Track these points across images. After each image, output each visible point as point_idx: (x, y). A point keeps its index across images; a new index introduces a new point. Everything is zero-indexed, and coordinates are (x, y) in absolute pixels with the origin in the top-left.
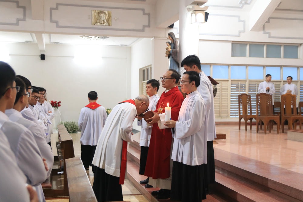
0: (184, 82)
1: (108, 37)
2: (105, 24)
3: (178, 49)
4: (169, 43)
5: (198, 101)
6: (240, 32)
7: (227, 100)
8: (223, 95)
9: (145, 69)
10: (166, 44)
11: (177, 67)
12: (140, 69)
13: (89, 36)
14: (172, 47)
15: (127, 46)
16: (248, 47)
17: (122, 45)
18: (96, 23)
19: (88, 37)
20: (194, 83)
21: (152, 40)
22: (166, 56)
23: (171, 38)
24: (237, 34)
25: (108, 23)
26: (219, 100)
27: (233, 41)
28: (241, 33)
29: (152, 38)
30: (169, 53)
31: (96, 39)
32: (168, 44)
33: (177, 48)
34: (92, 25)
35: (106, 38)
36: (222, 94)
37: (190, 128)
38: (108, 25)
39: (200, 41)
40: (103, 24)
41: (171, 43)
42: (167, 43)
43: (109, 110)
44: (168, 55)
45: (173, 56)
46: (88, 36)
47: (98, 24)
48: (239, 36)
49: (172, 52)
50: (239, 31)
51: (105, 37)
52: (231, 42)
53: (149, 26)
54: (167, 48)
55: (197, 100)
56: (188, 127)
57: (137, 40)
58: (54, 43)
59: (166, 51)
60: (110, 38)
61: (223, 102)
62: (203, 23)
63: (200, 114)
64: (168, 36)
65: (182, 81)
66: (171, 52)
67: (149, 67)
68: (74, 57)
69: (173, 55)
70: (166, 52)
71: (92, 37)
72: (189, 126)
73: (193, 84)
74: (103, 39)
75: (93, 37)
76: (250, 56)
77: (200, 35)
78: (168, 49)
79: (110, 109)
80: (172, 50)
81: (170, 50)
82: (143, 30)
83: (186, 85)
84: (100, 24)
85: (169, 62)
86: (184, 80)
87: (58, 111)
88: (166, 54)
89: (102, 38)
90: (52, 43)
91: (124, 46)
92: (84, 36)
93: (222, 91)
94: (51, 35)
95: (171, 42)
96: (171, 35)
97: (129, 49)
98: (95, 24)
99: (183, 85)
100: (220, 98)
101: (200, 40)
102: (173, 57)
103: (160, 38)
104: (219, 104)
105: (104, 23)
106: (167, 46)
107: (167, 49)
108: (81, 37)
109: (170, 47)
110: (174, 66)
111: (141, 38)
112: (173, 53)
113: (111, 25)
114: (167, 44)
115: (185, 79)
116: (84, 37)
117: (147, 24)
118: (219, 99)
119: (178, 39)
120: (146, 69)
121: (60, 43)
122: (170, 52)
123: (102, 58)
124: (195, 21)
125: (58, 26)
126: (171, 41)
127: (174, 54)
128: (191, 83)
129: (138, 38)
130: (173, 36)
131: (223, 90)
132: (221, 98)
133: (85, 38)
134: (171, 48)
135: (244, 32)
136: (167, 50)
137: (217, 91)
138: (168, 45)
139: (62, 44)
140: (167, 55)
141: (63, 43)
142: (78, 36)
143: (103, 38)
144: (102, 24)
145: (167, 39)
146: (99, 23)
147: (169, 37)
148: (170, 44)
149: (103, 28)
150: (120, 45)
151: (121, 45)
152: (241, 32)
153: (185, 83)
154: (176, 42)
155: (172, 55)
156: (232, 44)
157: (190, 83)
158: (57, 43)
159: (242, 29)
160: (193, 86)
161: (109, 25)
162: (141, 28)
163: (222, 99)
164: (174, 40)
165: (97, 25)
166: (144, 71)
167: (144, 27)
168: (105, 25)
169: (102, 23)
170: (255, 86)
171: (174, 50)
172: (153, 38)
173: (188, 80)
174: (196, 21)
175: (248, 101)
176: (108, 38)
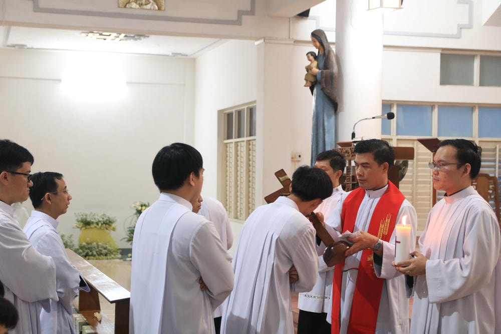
0: (444, 165)
1: (146, 35)
2: (149, 6)
3: (335, 69)
4: (312, 55)
5: (483, 213)
6: (461, 28)
7: (429, 185)
8: (419, 174)
9: (234, 110)
10: (306, 57)
11: (333, 112)
12: (220, 112)
13: (104, 34)
14: (322, 65)
15: (187, 55)
16: (477, 63)
17: (175, 54)
18: (129, 2)
19: (101, 34)
20: (469, 169)
21: (258, 45)
22: (305, 86)
23: (318, 44)
24: (455, 31)
25: (157, 5)
26: (410, 185)
27: (443, 49)
28: (463, 30)
29: (257, 39)
30: (312, 79)
31: (118, 39)
32: (312, 58)
33: (333, 68)
34: (119, 7)
35: (141, 38)
36: (417, 172)
37: (467, 278)
38: (157, 8)
39: (385, 49)
40: (145, 7)
41: (317, 55)
42: (310, 55)
43: (145, 205)
44: (312, 82)
45: (324, 86)
46: (101, 32)
47: (133, 7)
48: (458, 38)
49: (322, 77)
50: (458, 25)
51: (139, 35)
52: (441, 51)
53: (252, 12)
54: (309, 66)
55: (480, 210)
56: (464, 277)
57: (215, 43)
58: (14, 46)
59: (306, 73)
60: (152, 37)
61: (419, 191)
62: (397, 8)
63: (489, 245)
64: (309, 38)
65: (439, 161)
66: (319, 77)
67: (245, 107)
68: (60, 80)
69: (324, 84)
70: (306, 75)
71: (110, 35)
72: (466, 273)
73: (466, 171)
74: (136, 39)
75: (114, 35)
76: (482, 83)
77: (384, 34)
78: (311, 70)
79: (147, 204)
80: (322, 73)
81: (316, 70)
82: (238, 22)
83: (448, 173)
84: (138, 6)
85: (313, 99)
86: (444, 159)
87: (23, 208)
88: (305, 80)
89: (134, 37)
90: (8, 46)
91: (180, 56)
92: (93, 33)
93: (418, 166)
94: (13, 28)
95: (316, 51)
96: (318, 36)
97: (190, 63)
98: (127, 6)
99: (440, 172)
100: (412, 181)
101: (385, 46)
102: (322, 89)
103: (276, 39)
104: (412, 194)
105: (146, 5)
106: (310, 62)
107: (308, 69)
108: (84, 35)
109: (315, 63)
110: (326, 111)
111: (223, 40)
112: (324, 80)
113: (163, 9)
114: (308, 57)
115: (446, 156)
116: (91, 34)
117: (247, 7)
118: (412, 183)
119: (333, 43)
120: (236, 111)
121: (29, 46)
122: (315, 76)
123: (128, 83)
124: (379, 6)
125: (37, 9)
126: (318, 50)
127: (326, 82)
128: (462, 170)
129: (217, 39)
130: (322, 39)
131: (419, 163)
132: (414, 182)
133: (93, 37)
134: (318, 67)
135: (469, 27)
136: (307, 71)
137: (409, 166)
138: (310, 60)
139: (32, 48)
140: (309, 84)
141: (35, 47)
142: (77, 33)
143: (136, 37)
144: (142, 7)
145: (293, 42)
146: (135, 4)
147: (314, 42)
148: (316, 58)
149: (144, 15)
150: (170, 54)
151: (173, 53)
152: (464, 28)
153: (446, 168)
154: (329, 52)
155: (320, 83)
156: (442, 54)
157: (459, 167)
158: (22, 47)
159: (466, 21)
160: (466, 175)
161: (159, 9)
162: (234, 17)
163: (417, 183)
164: (325, 46)
165: (131, 8)
166: (230, 116)
167: (241, 13)
168: (150, 9)
169: (142, 4)
170: (494, 153)
171: (325, 71)
172: (261, 41)
173: (454, 161)
174: (381, 5)
175: (491, 192)
176: (148, 37)
